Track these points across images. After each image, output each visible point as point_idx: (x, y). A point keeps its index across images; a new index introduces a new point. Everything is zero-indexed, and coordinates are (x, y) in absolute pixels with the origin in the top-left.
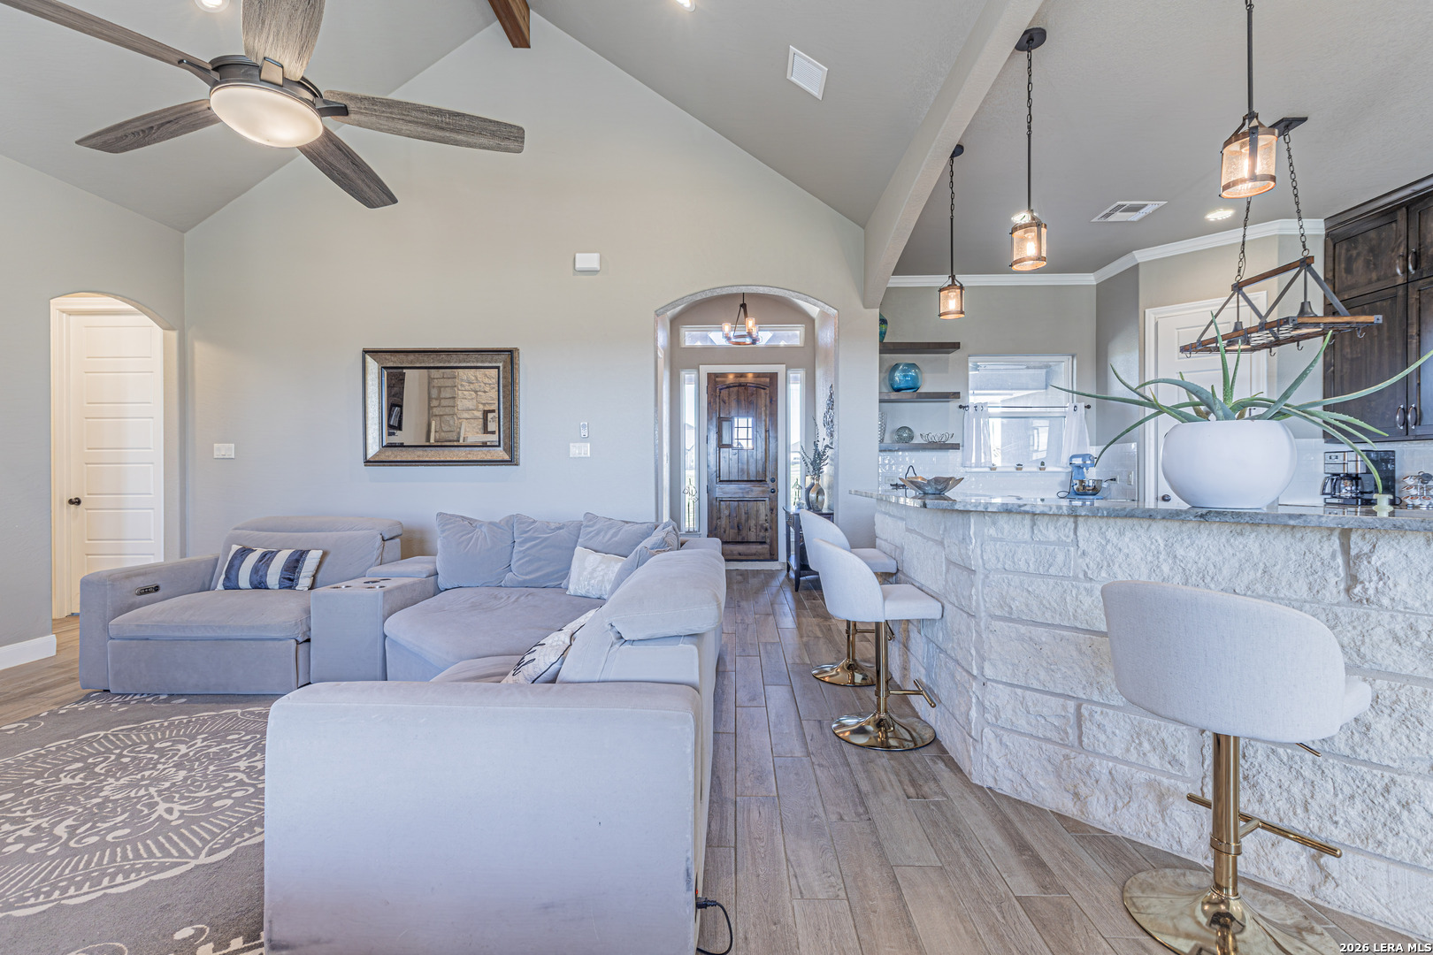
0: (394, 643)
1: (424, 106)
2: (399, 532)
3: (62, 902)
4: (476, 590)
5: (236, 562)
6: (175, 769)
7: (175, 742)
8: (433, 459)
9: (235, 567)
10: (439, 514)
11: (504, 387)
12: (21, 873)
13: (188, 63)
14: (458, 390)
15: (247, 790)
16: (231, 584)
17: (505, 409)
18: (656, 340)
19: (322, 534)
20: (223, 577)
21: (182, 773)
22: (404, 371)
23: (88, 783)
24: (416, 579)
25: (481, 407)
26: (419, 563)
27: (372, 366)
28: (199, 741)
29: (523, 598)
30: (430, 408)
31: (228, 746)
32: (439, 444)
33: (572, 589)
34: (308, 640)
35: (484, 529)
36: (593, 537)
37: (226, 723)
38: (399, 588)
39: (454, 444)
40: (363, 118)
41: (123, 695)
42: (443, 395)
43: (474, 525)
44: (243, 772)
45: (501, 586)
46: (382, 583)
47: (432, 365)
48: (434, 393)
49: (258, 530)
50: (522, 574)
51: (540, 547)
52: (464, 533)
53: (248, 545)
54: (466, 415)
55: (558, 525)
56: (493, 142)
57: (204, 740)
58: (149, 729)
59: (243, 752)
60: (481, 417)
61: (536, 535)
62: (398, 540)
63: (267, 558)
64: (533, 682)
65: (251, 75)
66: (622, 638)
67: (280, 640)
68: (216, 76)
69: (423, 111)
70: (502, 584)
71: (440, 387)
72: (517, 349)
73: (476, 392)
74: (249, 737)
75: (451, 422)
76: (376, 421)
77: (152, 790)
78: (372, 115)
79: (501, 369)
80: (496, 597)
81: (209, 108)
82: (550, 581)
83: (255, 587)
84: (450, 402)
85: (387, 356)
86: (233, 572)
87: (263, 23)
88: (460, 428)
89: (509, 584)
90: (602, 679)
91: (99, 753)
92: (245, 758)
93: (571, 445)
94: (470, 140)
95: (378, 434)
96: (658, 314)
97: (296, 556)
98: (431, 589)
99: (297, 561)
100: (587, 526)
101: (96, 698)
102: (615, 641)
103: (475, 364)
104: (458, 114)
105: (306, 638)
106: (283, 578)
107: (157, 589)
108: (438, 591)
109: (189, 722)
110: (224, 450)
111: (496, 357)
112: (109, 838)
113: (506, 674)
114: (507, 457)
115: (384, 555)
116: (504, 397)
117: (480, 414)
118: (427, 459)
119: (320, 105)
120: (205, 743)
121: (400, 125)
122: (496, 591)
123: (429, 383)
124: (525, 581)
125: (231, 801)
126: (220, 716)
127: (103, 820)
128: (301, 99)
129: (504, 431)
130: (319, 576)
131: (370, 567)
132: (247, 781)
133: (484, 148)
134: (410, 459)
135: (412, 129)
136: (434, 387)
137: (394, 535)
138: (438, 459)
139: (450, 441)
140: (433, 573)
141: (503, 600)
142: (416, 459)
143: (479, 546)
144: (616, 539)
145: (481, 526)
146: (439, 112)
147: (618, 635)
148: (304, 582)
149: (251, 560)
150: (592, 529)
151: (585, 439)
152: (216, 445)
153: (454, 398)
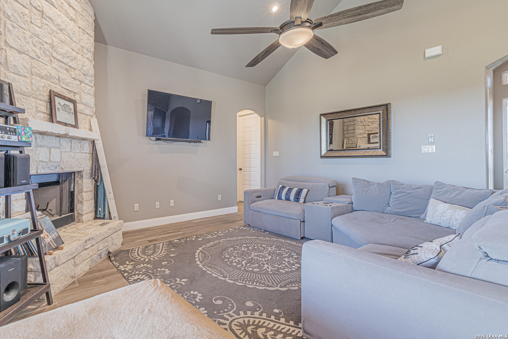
0: (336, 229)
1: (353, 8)
2: (336, 185)
3: (246, 285)
4: (371, 212)
5: (281, 191)
6: (268, 255)
7: (267, 246)
8: (348, 155)
9: (281, 192)
10: (353, 178)
11: (383, 122)
12: (237, 272)
13: (274, 30)
14: (356, 126)
15: (289, 270)
16: (280, 198)
17: (383, 132)
18: (486, 83)
19: (307, 183)
20: (277, 195)
21: (270, 257)
22: (333, 121)
23: (248, 251)
24: (344, 204)
25: (367, 132)
26: (345, 198)
27: (324, 120)
28: (274, 248)
29: (397, 220)
30: (344, 134)
31: (282, 252)
32: (348, 149)
33: (428, 220)
34: (304, 221)
35: (375, 186)
36: (442, 194)
37: (280, 244)
38: (338, 207)
39: (355, 149)
40: (328, 24)
41: (253, 227)
42: (349, 129)
43: (369, 184)
44: (287, 262)
45: (384, 213)
46: (330, 204)
47: (348, 116)
48: (345, 128)
49: (287, 180)
50: (396, 209)
51: (406, 197)
52: (365, 187)
53: (284, 185)
54: (360, 136)
55: (417, 187)
56: (385, 10)
57: (275, 248)
58: (260, 240)
59: (286, 255)
60: (367, 136)
61: (404, 190)
62: (335, 188)
63: (290, 190)
64: (418, 265)
65: (291, 25)
66: (488, 256)
67: (295, 219)
68: (281, 31)
69: (353, 11)
70: (385, 212)
71: (348, 126)
72: (390, 104)
73: (364, 126)
74: (287, 251)
75: (353, 140)
76: (325, 141)
77: (263, 259)
78: (331, 21)
79: (381, 114)
80: (383, 217)
81: (278, 43)
82: (413, 214)
83: (286, 200)
84: (352, 131)
85: (329, 115)
86: (280, 194)
87: (296, 5)
88: (357, 142)
89: (388, 212)
90: (472, 276)
91: (249, 243)
92: (287, 258)
93: (423, 147)
94: (374, 14)
95: (325, 146)
96: (487, 68)
97: (299, 191)
98: (350, 210)
99: (300, 192)
100: (437, 188)
101: (247, 227)
102: (483, 257)
103: (368, 113)
104: (369, 5)
105: (303, 220)
106: (295, 198)
107: (260, 197)
108: (353, 211)
109: (270, 240)
110: (276, 154)
111: (378, 109)
112: (254, 270)
113: (400, 256)
114: (384, 154)
115: (330, 193)
116: (383, 126)
117: (366, 135)
118: (346, 155)
119: (313, 26)
120: (275, 249)
121: (343, 21)
122: (383, 215)
123: (343, 125)
124: (397, 212)
125: (284, 272)
126: (278, 241)
127: (253, 264)
128: (307, 26)
129: (383, 142)
130: (307, 198)
131: (325, 197)
132: (288, 266)
133: (381, 14)
134: (338, 155)
135: (347, 20)
136: (345, 126)
137: (334, 186)
138: (350, 155)
139: (353, 148)
140: (351, 202)
141: (387, 219)
142: (341, 155)
143: (372, 194)
144: (460, 197)
145: (373, 185)
146: (360, 8)
147: (486, 255)
148: (302, 200)
149: (285, 190)
150: (441, 190)
151: (432, 144)
152: (274, 152)
153: (354, 129)
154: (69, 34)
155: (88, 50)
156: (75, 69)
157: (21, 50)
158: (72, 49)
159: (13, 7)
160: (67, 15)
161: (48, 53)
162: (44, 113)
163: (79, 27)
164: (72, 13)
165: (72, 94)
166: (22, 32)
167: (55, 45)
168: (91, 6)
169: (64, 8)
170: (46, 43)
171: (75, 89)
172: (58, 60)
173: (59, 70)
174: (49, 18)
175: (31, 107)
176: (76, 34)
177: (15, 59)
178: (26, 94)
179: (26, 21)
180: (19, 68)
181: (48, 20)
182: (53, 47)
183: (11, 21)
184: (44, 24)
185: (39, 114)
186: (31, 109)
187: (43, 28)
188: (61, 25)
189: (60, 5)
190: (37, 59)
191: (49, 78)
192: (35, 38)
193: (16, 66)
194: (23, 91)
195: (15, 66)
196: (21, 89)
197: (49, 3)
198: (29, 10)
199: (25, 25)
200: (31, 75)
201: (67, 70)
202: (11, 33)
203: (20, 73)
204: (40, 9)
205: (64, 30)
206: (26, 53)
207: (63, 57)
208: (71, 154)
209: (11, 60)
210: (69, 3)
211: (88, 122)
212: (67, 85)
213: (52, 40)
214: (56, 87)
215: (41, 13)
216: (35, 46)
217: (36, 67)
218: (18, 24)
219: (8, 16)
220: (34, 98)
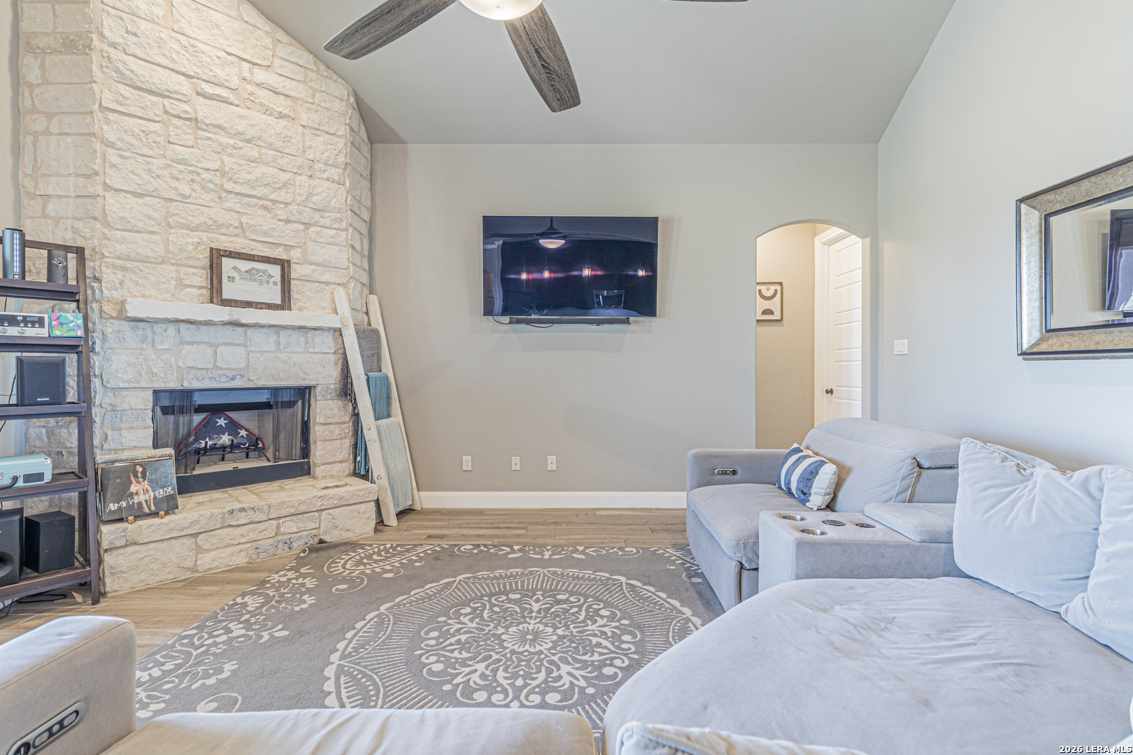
19: (862, 446)
76: (1037, 295)
95: (1038, 313)
106: (798, 489)
110: (901, 346)
115: (919, 489)
134: (1082, 348)
148: (815, 500)
152: (896, 342)
154: (271, 144)
155: (329, 163)
156: (286, 204)
157: (140, 191)
158: (282, 170)
159: (121, 127)
160: (267, 111)
161: (211, 186)
162: (201, 288)
163: (304, 127)
164: (280, 104)
165: (281, 249)
166: (144, 162)
167: (227, 169)
168: (340, 80)
169: (257, 101)
170: (207, 170)
171: (289, 238)
172: (237, 194)
173: (244, 212)
174: (214, 126)
175: (164, 280)
176: (292, 141)
177: (123, 208)
178: (153, 260)
179: (155, 142)
180: (132, 220)
181: (211, 130)
182: (223, 174)
183: (118, 149)
184: (202, 139)
185: (188, 290)
186: (164, 283)
187: (199, 146)
188: (247, 132)
189: (246, 98)
190: (181, 199)
191: (214, 227)
192: (176, 167)
193: (126, 219)
194: (142, 256)
195: (122, 218)
196: (138, 253)
197: (217, 100)
198: (164, 124)
199: (151, 149)
200: (168, 228)
201: (265, 208)
202: (117, 168)
203: (136, 229)
204: (188, 116)
205: (255, 139)
206: (153, 194)
207: (253, 187)
208: (279, 355)
209: (114, 209)
210: (272, 89)
211: (328, 295)
212: (266, 234)
213: (222, 161)
214: (232, 242)
215: (194, 122)
216: (178, 179)
217: (178, 214)
218: (135, 151)
219: (110, 144)
220: (173, 264)
